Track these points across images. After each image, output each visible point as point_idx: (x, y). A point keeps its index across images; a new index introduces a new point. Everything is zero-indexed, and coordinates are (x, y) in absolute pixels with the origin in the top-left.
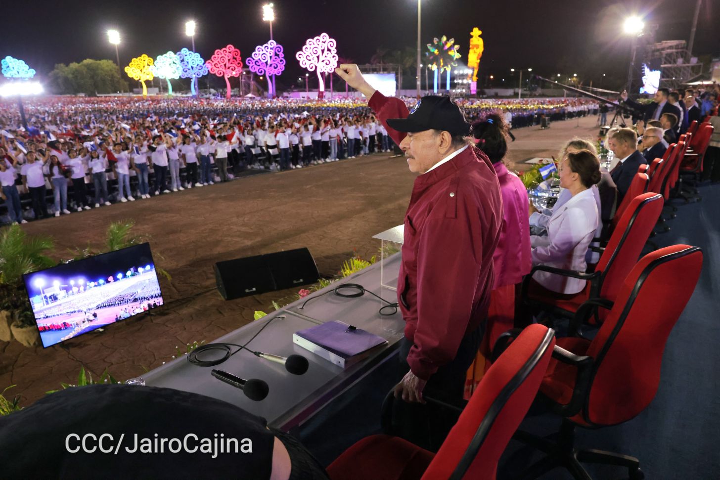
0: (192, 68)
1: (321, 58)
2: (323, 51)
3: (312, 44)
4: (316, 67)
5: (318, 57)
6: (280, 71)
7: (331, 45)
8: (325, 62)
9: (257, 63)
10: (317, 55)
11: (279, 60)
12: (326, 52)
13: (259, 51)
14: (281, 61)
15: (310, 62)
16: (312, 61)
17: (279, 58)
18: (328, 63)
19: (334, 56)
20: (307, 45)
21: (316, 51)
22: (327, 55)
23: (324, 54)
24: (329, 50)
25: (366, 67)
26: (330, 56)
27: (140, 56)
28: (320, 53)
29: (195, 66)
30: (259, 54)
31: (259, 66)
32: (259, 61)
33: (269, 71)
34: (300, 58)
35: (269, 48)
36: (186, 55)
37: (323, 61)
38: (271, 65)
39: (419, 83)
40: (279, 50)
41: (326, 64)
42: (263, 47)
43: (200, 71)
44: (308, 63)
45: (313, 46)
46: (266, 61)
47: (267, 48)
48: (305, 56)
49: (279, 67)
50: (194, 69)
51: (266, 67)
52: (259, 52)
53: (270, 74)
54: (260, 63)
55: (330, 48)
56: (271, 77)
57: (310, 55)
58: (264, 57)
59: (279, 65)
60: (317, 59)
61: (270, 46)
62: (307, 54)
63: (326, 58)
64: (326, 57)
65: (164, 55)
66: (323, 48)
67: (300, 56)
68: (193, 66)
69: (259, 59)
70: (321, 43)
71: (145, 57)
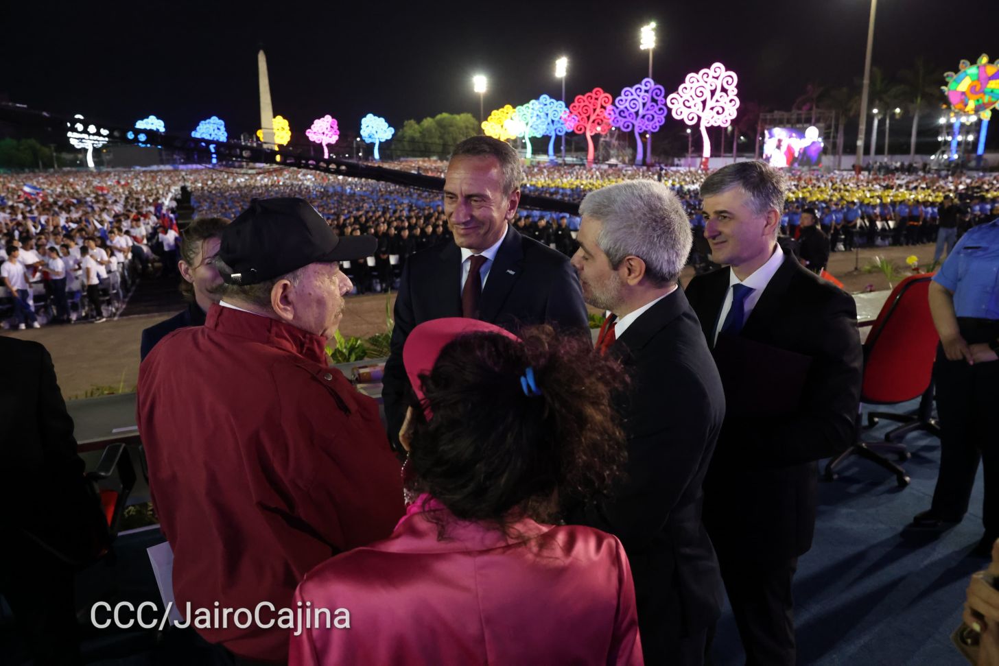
0: (553, 121)
1: (709, 104)
2: (713, 93)
3: (695, 80)
4: (699, 118)
5: (704, 103)
6: (658, 124)
7: (727, 82)
8: (715, 110)
9: (622, 114)
10: (703, 99)
11: (656, 108)
12: (718, 93)
13: (627, 95)
14: (660, 109)
15: (689, 111)
16: (693, 109)
17: (657, 105)
18: (721, 111)
19: (731, 101)
20: (687, 84)
21: (701, 92)
22: (719, 99)
23: (716, 97)
24: (724, 90)
25: (775, 117)
26: (724, 101)
27: (503, 107)
28: (707, 95)
29: (556, 119)
30: (626, 100)
31: (625, 117)
32: (625, 110)
33: (641, 125)
34: (673, 104)
35: (643, 91)
36: (546, 105)
37: (712, 109)
38: (643, 117)
39: (860, 143)
40: (659, 94)
41: (718, 113)
42: (633, 90)
43: (563, 126)
44: (686, 111)
45: (696, 85)
46: (636, 110)
47: (638, 90)
48: (681, 100)
49: (656, 120)
50: (555, 123)
51: (636, 119)
52: (626, 98)
53: (641, 129)
54: (626, 114)
55: (726, 86)
56: (642, 135)
57: (690, 99)
58: (634, 104)
59: (656, 116)
60: (701, 105)
61: (643, 88)
62: (686, 97)
63: (718, 104)
64: (717, 101)
65: (526, 105)
66: (713, 88)
67: (674, 101)
68: (554, 119)
69: (626, 108)
70: (710, 80)
71: (508, 107)
